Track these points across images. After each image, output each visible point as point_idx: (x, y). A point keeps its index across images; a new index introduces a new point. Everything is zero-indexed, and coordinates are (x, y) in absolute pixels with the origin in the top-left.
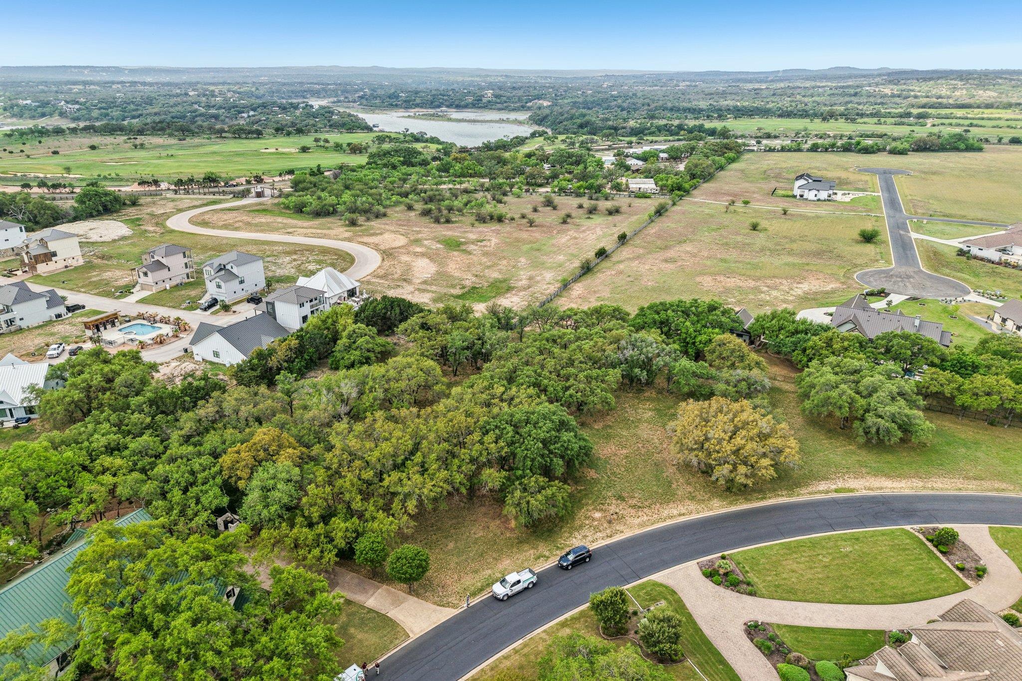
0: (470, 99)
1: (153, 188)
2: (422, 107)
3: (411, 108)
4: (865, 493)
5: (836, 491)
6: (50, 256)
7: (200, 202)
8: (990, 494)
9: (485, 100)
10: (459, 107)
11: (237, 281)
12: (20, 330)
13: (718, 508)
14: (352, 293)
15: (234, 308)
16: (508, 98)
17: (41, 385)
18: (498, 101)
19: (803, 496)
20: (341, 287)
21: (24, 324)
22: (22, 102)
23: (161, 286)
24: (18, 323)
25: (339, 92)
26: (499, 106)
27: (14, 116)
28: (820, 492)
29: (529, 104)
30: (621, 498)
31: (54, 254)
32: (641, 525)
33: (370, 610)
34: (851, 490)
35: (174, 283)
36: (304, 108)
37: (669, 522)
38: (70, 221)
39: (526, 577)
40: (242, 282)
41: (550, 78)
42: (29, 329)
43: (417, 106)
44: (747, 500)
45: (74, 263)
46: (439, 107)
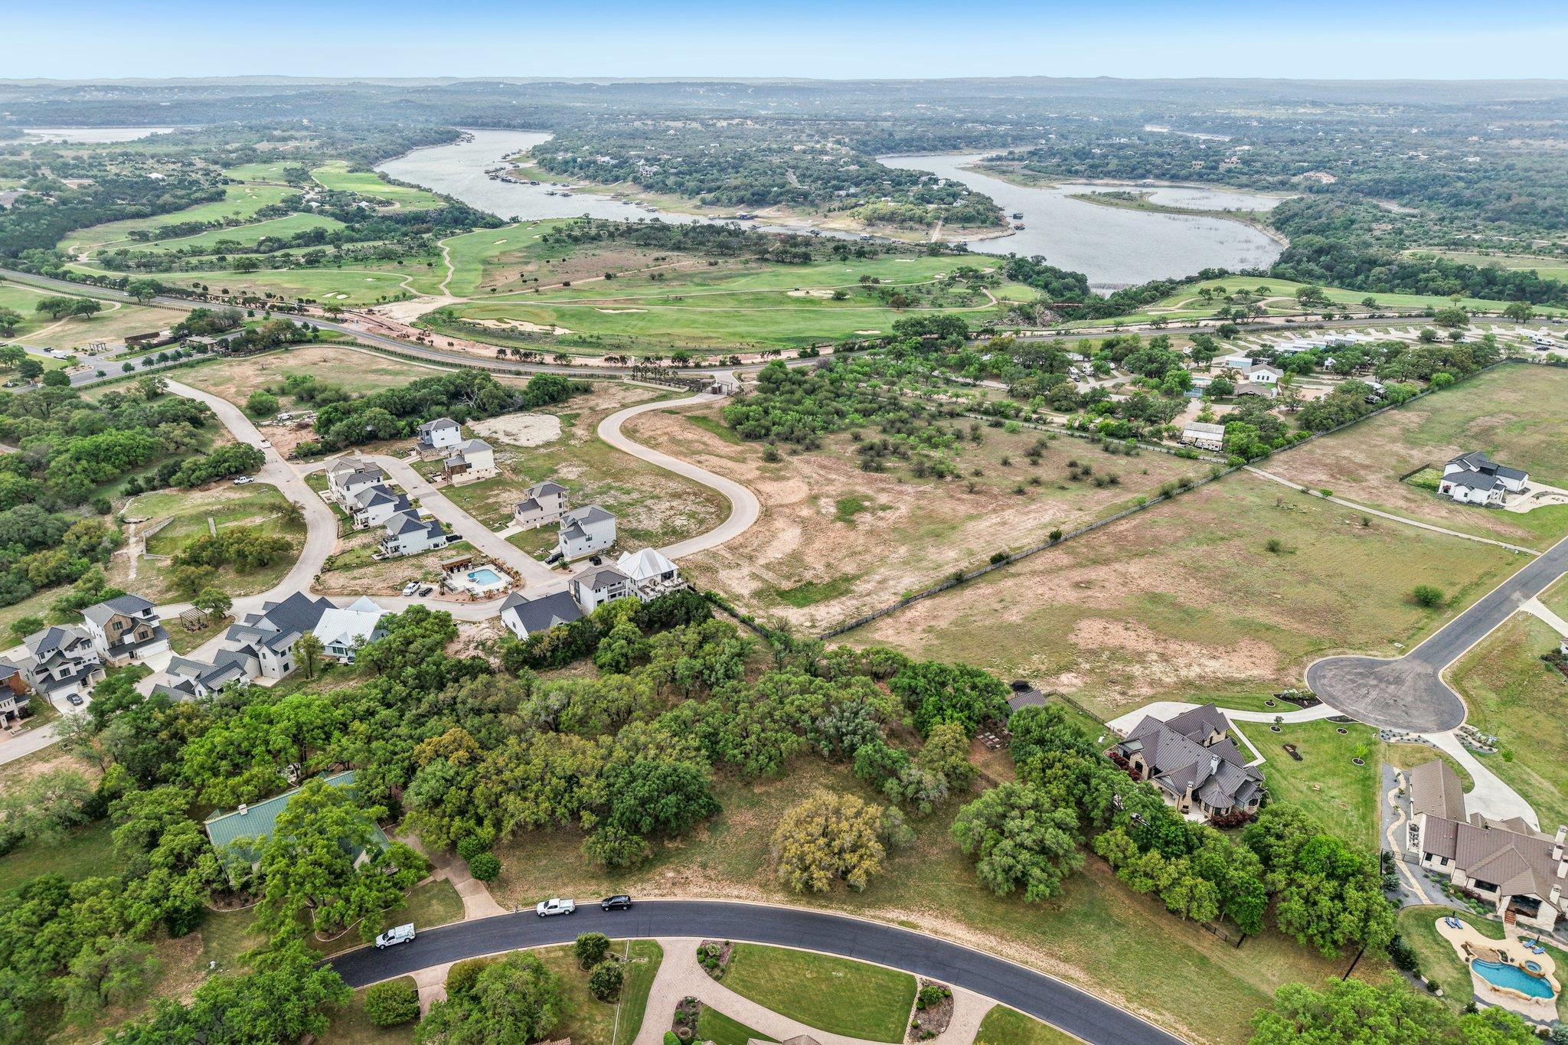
0: (1198, 165)
1: (620, 365)
2: (1114, 177)
3: (1098, 177)
4: (927, 934)
5: (902, 923)
6: (465, 467)
7: (647, 395)
8: (1053, 977)
9: (1223, 167)
10: (1175, 178)
11: (584, 539)
12: (402, 556)
13: (778, 902)
14: (667, 576)
15: (571, 567)
16: (1265, 165)
17: (367, 637)
18: (1246, 170)
19: (868, 916)
20: (654, 570)
21: (404, 551)
22: (601, 159)
23: (531, 526)
24: (401, 549)
25: (1009, 140)
26: (1244, 179)
27: (587, 177)
28: (884, 919)
29: (1295, 180)
30: (704, 866)
31: (469, 466)
32: (696, 895)
33: (456, 892)
34: (915, 927)
35: (545, 522)
36: (925, 184)
37: (722, 900)
38: (516, 411)
39: (568, 905)
40: (589, 539)
41: (1395, 106)
42: (410, 557)
43: (1108, 174)
44: (809, 903)
45: (488, 475)
46: (1143, 177)
